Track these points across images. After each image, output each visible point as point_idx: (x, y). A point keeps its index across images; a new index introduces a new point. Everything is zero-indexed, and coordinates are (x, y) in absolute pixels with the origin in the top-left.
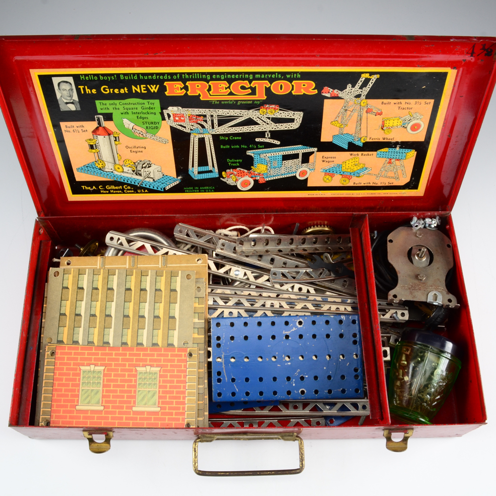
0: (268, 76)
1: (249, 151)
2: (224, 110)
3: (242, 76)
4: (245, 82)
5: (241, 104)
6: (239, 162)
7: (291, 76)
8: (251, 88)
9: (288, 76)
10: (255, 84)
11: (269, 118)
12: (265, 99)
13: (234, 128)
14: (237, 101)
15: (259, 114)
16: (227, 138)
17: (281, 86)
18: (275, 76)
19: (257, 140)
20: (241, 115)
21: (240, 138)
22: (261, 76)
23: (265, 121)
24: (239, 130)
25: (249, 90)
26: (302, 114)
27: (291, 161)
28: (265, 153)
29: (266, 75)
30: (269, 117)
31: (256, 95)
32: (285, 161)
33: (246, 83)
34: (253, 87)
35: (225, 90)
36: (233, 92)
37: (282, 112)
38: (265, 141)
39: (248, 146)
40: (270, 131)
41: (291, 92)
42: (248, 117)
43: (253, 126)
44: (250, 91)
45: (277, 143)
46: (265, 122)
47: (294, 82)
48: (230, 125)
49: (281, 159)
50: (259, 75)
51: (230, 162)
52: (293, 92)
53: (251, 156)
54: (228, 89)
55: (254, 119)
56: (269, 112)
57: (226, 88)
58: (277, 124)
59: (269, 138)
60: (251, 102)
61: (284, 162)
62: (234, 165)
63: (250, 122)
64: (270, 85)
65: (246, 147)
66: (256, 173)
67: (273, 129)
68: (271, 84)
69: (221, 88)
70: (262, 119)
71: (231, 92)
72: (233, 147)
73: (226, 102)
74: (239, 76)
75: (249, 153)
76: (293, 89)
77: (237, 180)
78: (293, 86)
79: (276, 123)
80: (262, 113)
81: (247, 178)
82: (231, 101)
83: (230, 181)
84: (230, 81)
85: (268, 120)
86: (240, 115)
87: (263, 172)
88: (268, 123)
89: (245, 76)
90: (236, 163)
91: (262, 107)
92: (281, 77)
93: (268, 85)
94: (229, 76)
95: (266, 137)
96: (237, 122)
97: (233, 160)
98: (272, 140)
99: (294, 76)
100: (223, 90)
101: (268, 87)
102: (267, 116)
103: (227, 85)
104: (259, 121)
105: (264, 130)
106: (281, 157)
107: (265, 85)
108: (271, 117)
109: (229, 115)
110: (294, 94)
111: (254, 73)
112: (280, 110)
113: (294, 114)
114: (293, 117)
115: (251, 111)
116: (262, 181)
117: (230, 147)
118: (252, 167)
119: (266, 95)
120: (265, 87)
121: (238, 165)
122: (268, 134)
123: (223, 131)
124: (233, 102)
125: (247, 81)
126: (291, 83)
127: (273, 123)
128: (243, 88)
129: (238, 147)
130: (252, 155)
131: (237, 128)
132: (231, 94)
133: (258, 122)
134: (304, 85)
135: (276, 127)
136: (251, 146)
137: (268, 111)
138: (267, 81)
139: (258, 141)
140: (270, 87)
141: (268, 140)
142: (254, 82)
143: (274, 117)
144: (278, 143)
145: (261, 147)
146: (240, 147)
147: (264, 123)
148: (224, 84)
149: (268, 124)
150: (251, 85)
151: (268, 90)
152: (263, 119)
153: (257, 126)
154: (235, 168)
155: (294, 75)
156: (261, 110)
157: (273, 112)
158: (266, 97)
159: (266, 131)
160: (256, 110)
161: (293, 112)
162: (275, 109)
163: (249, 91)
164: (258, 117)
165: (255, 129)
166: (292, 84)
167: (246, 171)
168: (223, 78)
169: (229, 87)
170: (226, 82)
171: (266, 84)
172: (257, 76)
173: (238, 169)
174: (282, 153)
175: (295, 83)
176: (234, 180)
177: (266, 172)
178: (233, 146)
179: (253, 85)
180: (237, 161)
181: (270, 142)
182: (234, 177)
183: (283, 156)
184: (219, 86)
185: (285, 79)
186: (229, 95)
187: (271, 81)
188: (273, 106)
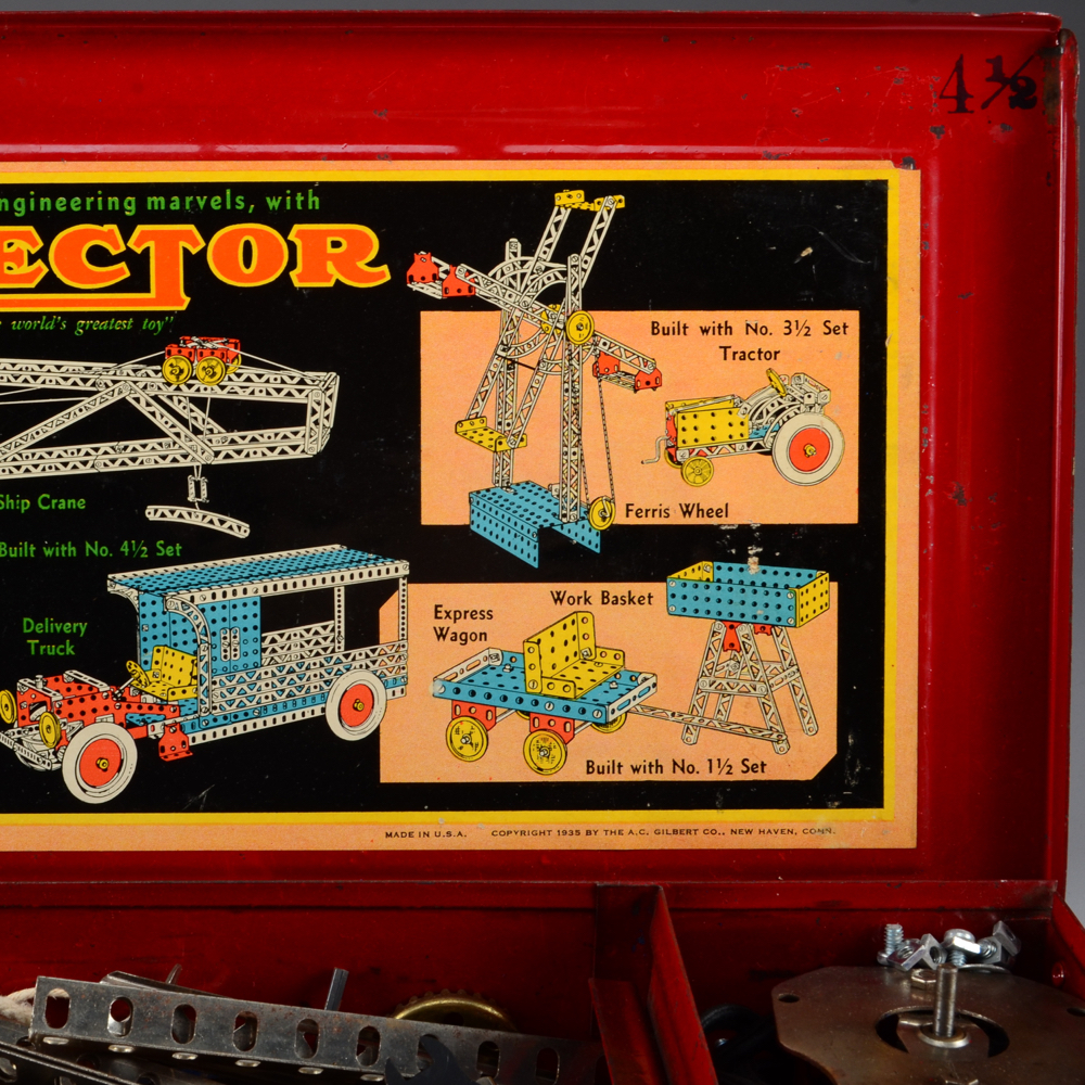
0: (194, 203)
1: (119, 576)
2: (22, 363)
3: (96, 203)
4: (107, 228)
5: (89, 332)
6: (74, 637)
7: (283, 203)
8: (127, 256)
9: (273, 203)
10: (144, 237)
11: (199, 403)
12: (184, 308)
13: (57, 450)
14: (72, 318)
15: (158, 380)
16: (25, 505)
17: (248, 247)
18: (223, 203)
19: (153, 513)
20: (87, 387)
21: (81, 504)
22: (168, 202)
23: (185, 414)
24: (76, 460)
25: (123, 265)
26: (332, 380)
27: (300, 630)
28: (187, 587)
29: (189, 199)
30: (202, 394)
31: (148, 290)
32: (274, 634)
33: (111, 231)
34: (139, 251)
35: (25, 269)
36: (59, 275)
37: (251, 371)
38: (187, 520)
39: (115, 548)
40: (207, 470)
41: (285, 276)
42: (117, 398)
43: (136, 444)
44: (123, 271)
45: (235, 533)
46: (185, 422)
47: (296, 228)
48: (42, 436)
49: (257, 622)
50: (162, 199)
51: (34, 635)
52: (293, 274)
53: (127, 602)
54: (39, 263)
55: (142, 408)
56: (202, 374)
57: (32, 259)
58: (235, 435)
59: (203, 506)
60: (127, 324)
61: (270, 635)
62: (52, 650)
63: (123, 422)
64: (203, 244)
65: (104, 552)
66: (150, 700)
67: (220, 460)
68: (207, 239)
69: (11, 257)
70: (174, 405)
71: (51, 275)
72: (48, 552)
73: (28, 324)
74: (83, 204)
75: (121, 584)
76: (292, 264)
77: (61, 742)
78: (292, 247)
79: (229, 429)
80: (172, 378)
81: (105, 727)
82: (50, 315)
83: (33, 749)
84: (49, 225)
85: (198, 413)
86: (82, 387)
87: (179, 695)
88: (199, 425)
89: (105, 203)
90: (58, 638)
91: (174, 349)
92: (247, 207)
93: (195, 244)
94: (45, 202)
95: (191, 498)
96: (73, 420)
97: (48, 626)
98: (215, 517)
99: (294, 202)
100: (20, 264)
101: (194, 251)
102: (192, 393)
103: (34, 244)
104: (162, 420)
105: (183, 463)
106: (257, 610)
107: (182, 244)
108: (208, 395)
109: (37, 385)
110: (297, 284)
111: (141, 191)
112: (247, 362)
113: (302, 382)
114: (299, 399)
115: (128, 367)
116: (173, 749)
117: (39, 552)
118: (131, 666)
119: (187, 293)
120: (185, 250)
121: (70, 650)
122: (197, 485)
123: (9, 465)
124: (58, 325)
125: (114, 227)
126: (285, 234)
127: (217, 427)
128: (99, 256)
129: (72, 550)
130: (132, 595)
131: (71, 448)
132: (50, 284)
133: (159, 422)
134: (336, 244)
135: (230, 449)
136: (125, 548)
137: (199, 365)
138: (192, 227)
139: (157, 518)
140: (204, 251)
141: (197, 518)
142: (140, 228)
143: (222, 395)
144: (240, 529)
145: (169, 551)
146: (81, 550)
147: (180, 428)
148: (25, 239)
149: (197, 431)
150: (131, 244)
151: (196, 265)
152: (178, 408)
153: (152, 442)
154: (53, 668)
155: (293, 196)
156: (169, 361)
157: (218, 370)
158: (188, 300)
159: (190, 470)
160: (148, 363)
161: (298, 374)
162: (223, 356)
163: (121, 272)
164: (156, 398)
165: (146, 455)
166: (291, 237)
167: (103, 687)
168: (21, 212)
169: (43, 254)
170: (31, 229)
171: (188, 236)
172: (155, 202)
173: (70, 674)
174: (256, 590)
175: (300, 234)
176: (51, 738)
177: (190, 693)
178: (51, 545)
179: (138, 244)
180: (67, 627)
181: (205, 524)
182: (48, 721)
183: (263, 600)
184: (6, 250)
185: (263, 216)
186: (39, 289)
187: (209, 223)
188: (217, 344)
